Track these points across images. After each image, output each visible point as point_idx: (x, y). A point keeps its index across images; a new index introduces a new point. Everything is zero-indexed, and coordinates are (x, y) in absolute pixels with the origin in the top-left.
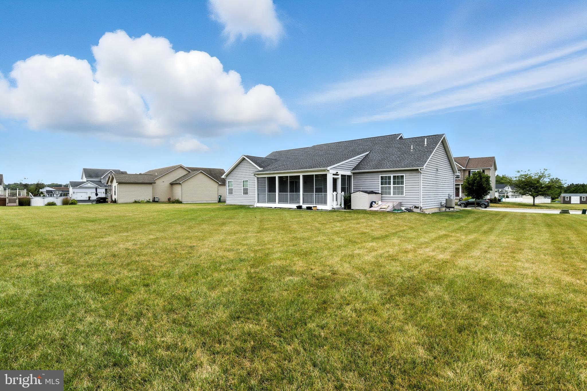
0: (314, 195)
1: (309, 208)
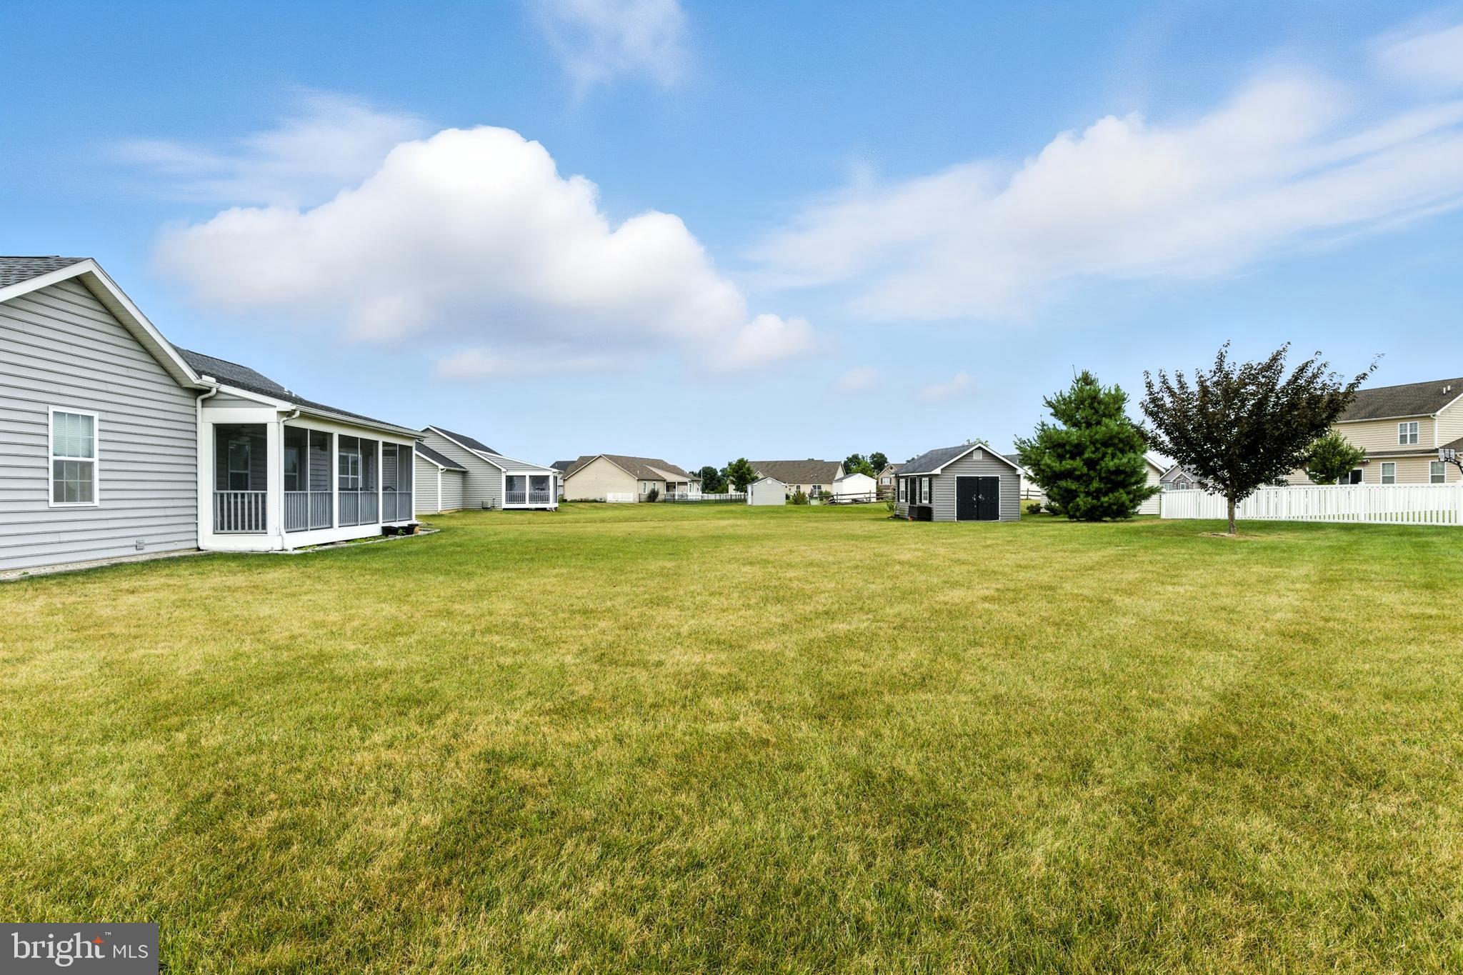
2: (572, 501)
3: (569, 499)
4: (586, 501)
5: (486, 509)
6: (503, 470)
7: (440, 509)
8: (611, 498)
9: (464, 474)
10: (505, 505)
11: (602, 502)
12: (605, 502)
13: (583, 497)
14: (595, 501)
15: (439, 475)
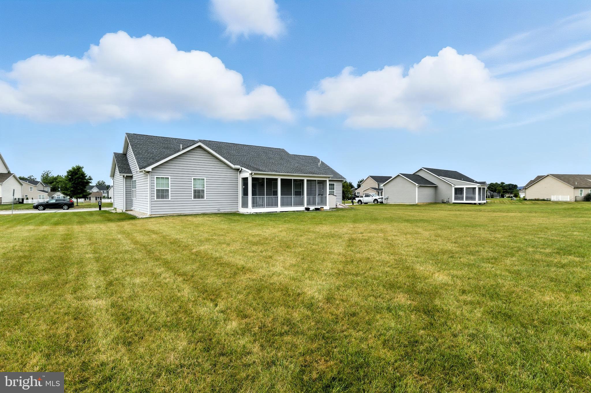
0: (317, 198)
1: (317, 209)
2: (530, 200)
3: (528, 198)
4: (538, 200)
5: (443, 203)
6: (453, 185)
7: (417, 202)
8: (554, 198)
9: (436, 187)
10: (454, 201)
11: (548, 200)
12: (550, 201)
13: (537, 198)
14: (544, 200)
15: (417, 189)
